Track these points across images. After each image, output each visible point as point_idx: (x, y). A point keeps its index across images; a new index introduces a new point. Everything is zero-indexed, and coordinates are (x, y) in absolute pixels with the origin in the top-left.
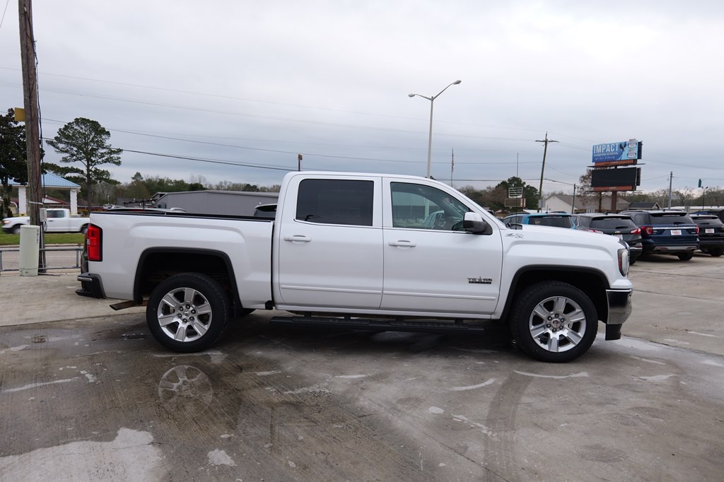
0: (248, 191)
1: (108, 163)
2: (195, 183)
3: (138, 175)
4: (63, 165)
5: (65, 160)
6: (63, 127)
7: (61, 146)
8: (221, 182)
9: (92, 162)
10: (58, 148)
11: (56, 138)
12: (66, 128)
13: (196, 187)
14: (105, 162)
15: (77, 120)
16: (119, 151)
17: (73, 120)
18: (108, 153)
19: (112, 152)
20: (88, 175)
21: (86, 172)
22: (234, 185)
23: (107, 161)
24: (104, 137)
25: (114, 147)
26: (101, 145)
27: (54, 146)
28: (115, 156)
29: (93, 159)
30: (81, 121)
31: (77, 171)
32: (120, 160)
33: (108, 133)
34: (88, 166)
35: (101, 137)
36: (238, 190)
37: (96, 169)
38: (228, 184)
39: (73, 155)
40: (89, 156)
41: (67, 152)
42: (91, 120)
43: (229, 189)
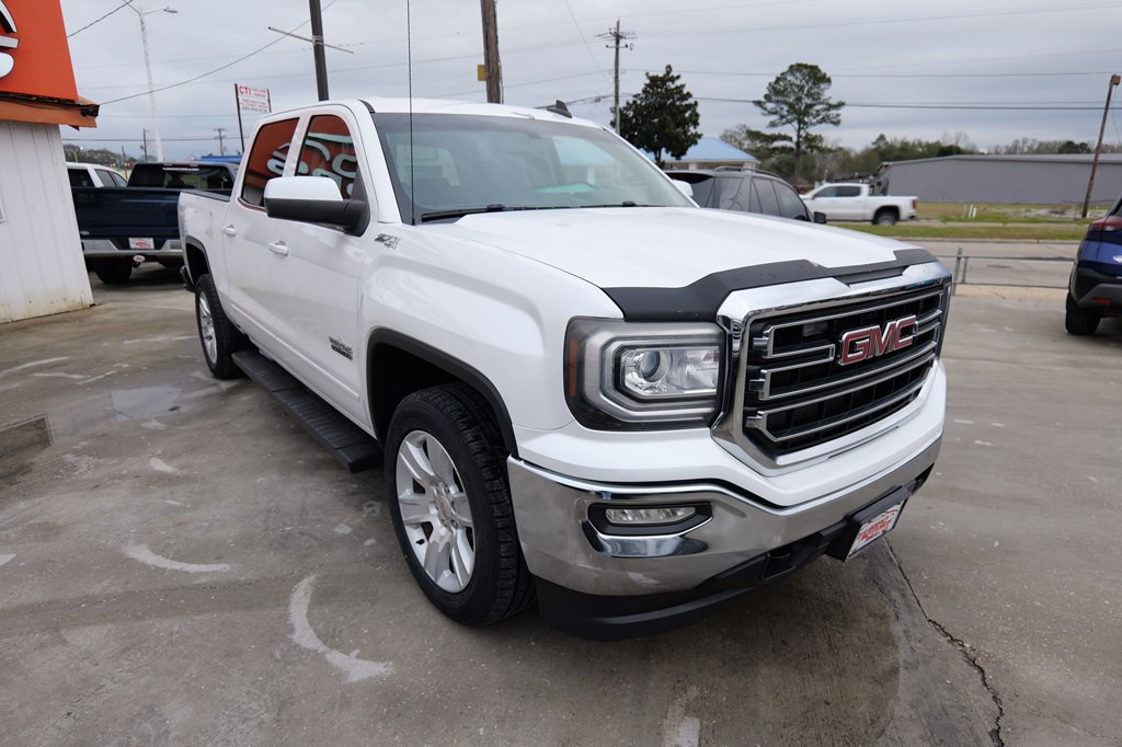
0: (1069, 153)
1: (824, 125)
2: (948, 144)
3: (882, 138)
4: (769, 132)
5: (773, 125)
6: (773, 80)
7: (770, 106)
8: (1017, 141)
9: (805, 123)
10: (765, 109)
11: (766, 97)
12: (778, 80)
13: (945, 152)
14: (821, 123)
15: (791, 67)
16: (840, 105)
17: (786, 69)
18: (826, 110)
19: (831, 107)
20: (798, 144)
21: (795, 139)
22: (1041, 144)
23: (823, 120)
24: (822, 86)
25: (833, 101)
26: (816, 98)
27: (761, 107)
28: (833, 112)
29: (806, 119)
30: (796, 68)
31: (785, 138)
32: (840, 118)
33: (829, 81)
34: (799, 131)
35: (819, 88)
36: (1051, 153)
37: (807, 134)
38: (1029, 143)
39: (782, 117)
40: (800, 115)
41: (775, 113)
42: (809, 64)
43: (1031, 151)
